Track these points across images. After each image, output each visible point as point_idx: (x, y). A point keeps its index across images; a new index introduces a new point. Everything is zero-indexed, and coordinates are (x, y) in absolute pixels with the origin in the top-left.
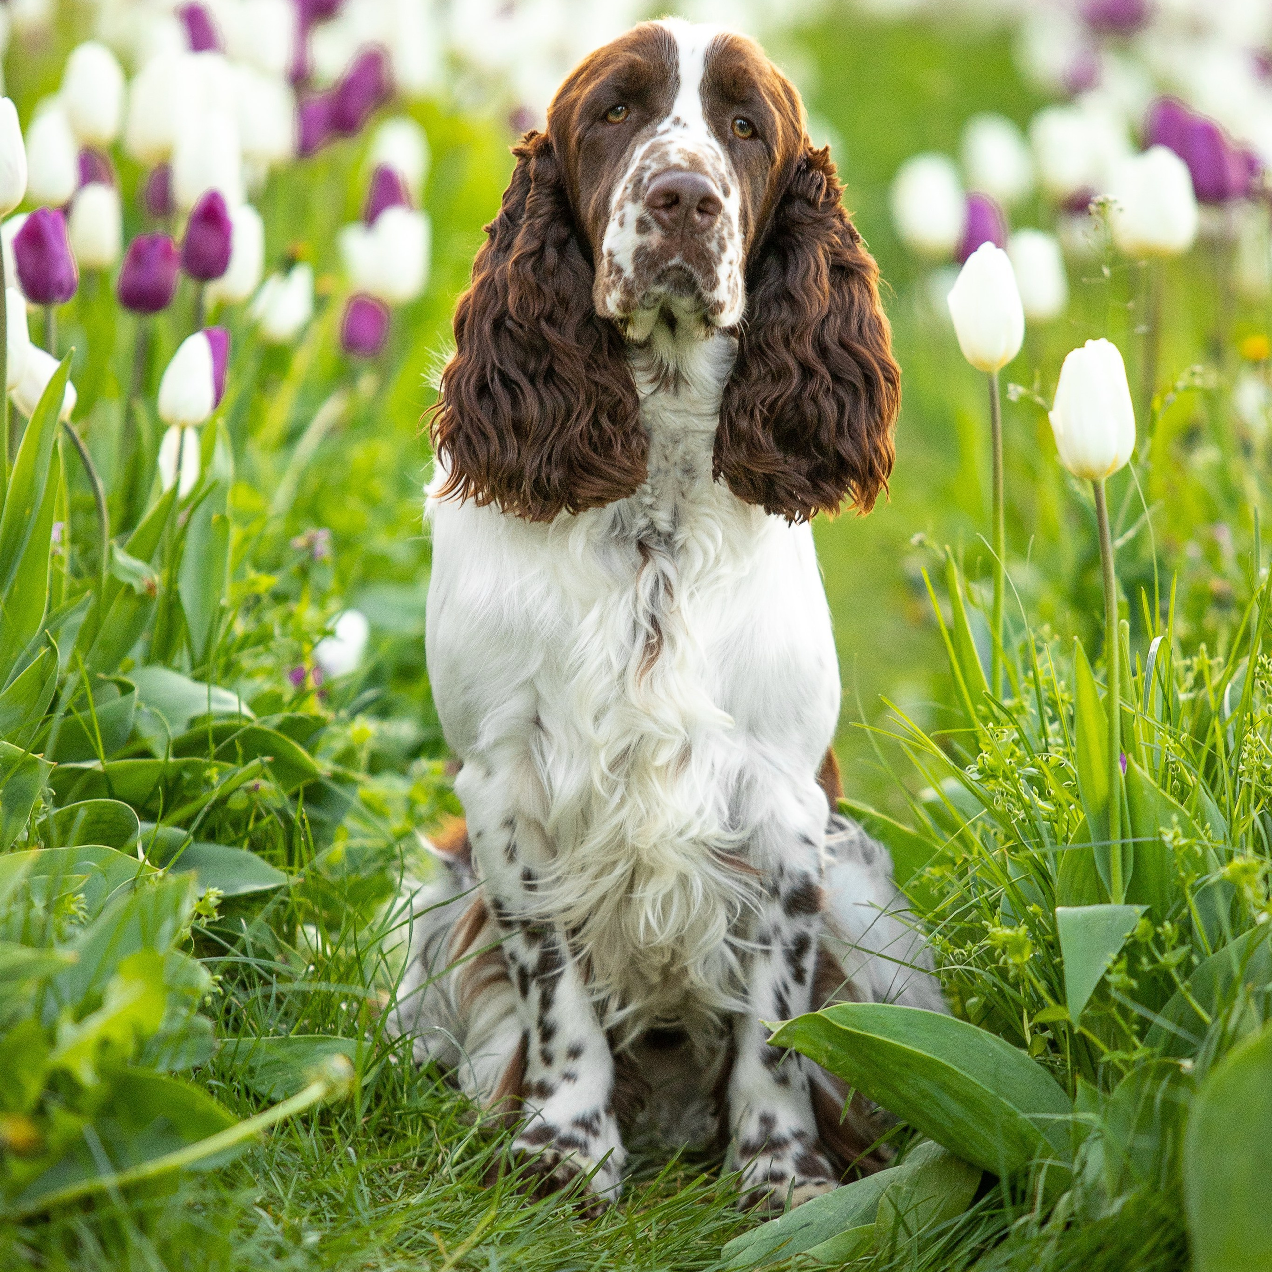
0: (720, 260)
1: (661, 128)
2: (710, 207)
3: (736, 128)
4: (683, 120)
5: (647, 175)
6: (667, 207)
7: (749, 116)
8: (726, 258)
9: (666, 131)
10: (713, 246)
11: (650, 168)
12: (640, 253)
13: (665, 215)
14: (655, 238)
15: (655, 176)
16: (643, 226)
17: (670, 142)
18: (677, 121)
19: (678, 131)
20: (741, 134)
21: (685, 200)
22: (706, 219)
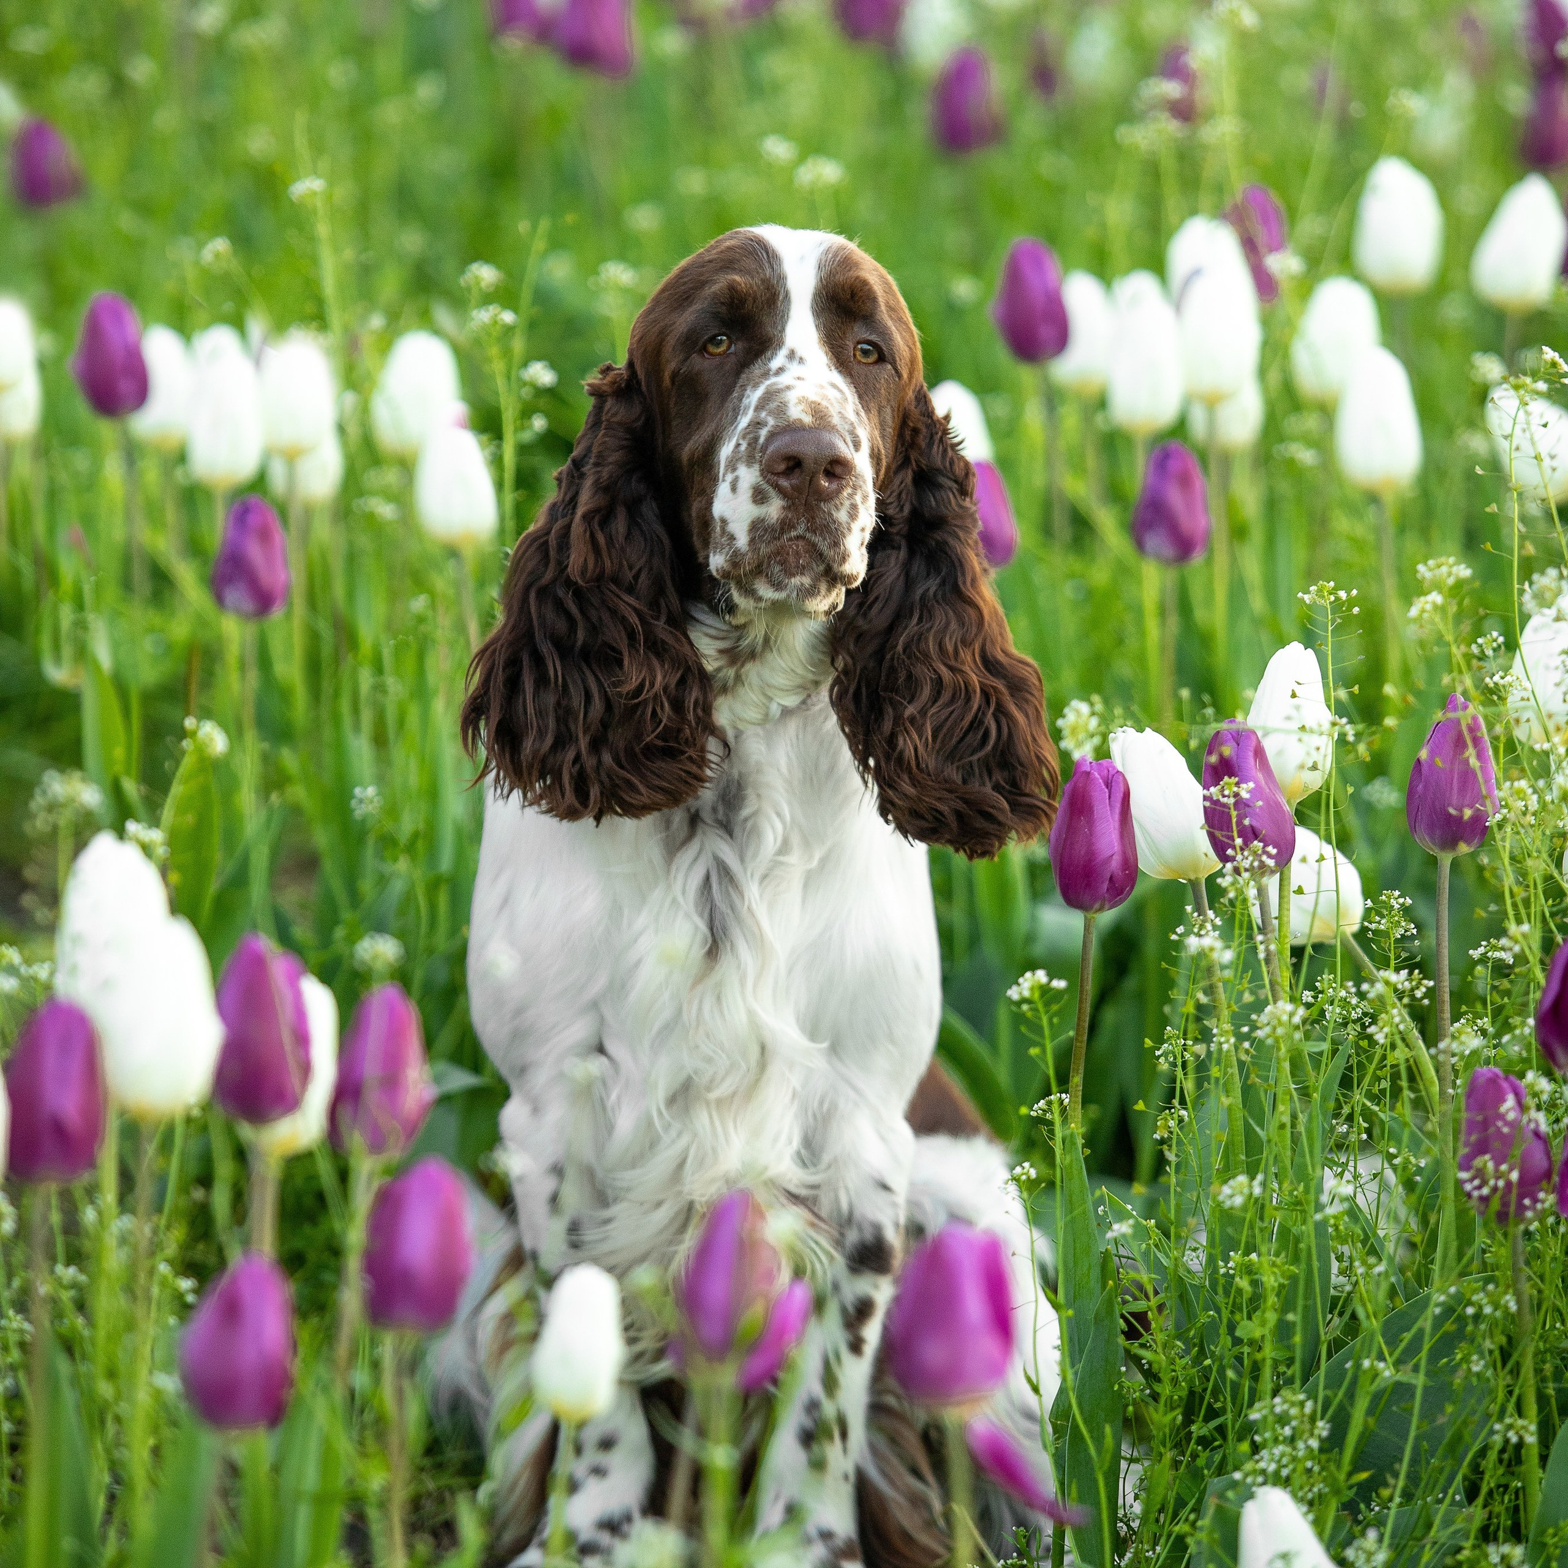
0: (849, 530)
1: (775, 363)
2: (838, 470)
3: (858, 353)
4: (800, 352)
5: (764, 433)
6: (788, 473)
7: (873, 338)
8: (856, 526)
9: (781, 370)
10: (842, 516)
11: (765, 424)
12: (757, 527)
13: (784, 483)
14: (774, 509)
15: (772, 436)
16: (759, 497)
17: (788, 388)
18: (792, 355)
19: (794, 369)
20: (864, 360)
21: (809, 464)
22: (834, 486)
